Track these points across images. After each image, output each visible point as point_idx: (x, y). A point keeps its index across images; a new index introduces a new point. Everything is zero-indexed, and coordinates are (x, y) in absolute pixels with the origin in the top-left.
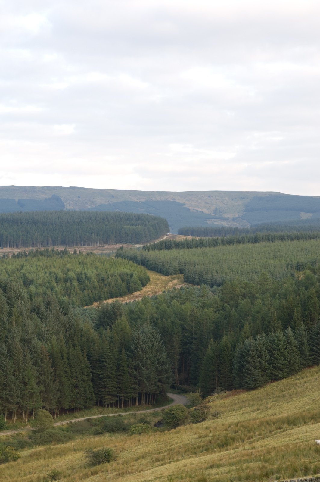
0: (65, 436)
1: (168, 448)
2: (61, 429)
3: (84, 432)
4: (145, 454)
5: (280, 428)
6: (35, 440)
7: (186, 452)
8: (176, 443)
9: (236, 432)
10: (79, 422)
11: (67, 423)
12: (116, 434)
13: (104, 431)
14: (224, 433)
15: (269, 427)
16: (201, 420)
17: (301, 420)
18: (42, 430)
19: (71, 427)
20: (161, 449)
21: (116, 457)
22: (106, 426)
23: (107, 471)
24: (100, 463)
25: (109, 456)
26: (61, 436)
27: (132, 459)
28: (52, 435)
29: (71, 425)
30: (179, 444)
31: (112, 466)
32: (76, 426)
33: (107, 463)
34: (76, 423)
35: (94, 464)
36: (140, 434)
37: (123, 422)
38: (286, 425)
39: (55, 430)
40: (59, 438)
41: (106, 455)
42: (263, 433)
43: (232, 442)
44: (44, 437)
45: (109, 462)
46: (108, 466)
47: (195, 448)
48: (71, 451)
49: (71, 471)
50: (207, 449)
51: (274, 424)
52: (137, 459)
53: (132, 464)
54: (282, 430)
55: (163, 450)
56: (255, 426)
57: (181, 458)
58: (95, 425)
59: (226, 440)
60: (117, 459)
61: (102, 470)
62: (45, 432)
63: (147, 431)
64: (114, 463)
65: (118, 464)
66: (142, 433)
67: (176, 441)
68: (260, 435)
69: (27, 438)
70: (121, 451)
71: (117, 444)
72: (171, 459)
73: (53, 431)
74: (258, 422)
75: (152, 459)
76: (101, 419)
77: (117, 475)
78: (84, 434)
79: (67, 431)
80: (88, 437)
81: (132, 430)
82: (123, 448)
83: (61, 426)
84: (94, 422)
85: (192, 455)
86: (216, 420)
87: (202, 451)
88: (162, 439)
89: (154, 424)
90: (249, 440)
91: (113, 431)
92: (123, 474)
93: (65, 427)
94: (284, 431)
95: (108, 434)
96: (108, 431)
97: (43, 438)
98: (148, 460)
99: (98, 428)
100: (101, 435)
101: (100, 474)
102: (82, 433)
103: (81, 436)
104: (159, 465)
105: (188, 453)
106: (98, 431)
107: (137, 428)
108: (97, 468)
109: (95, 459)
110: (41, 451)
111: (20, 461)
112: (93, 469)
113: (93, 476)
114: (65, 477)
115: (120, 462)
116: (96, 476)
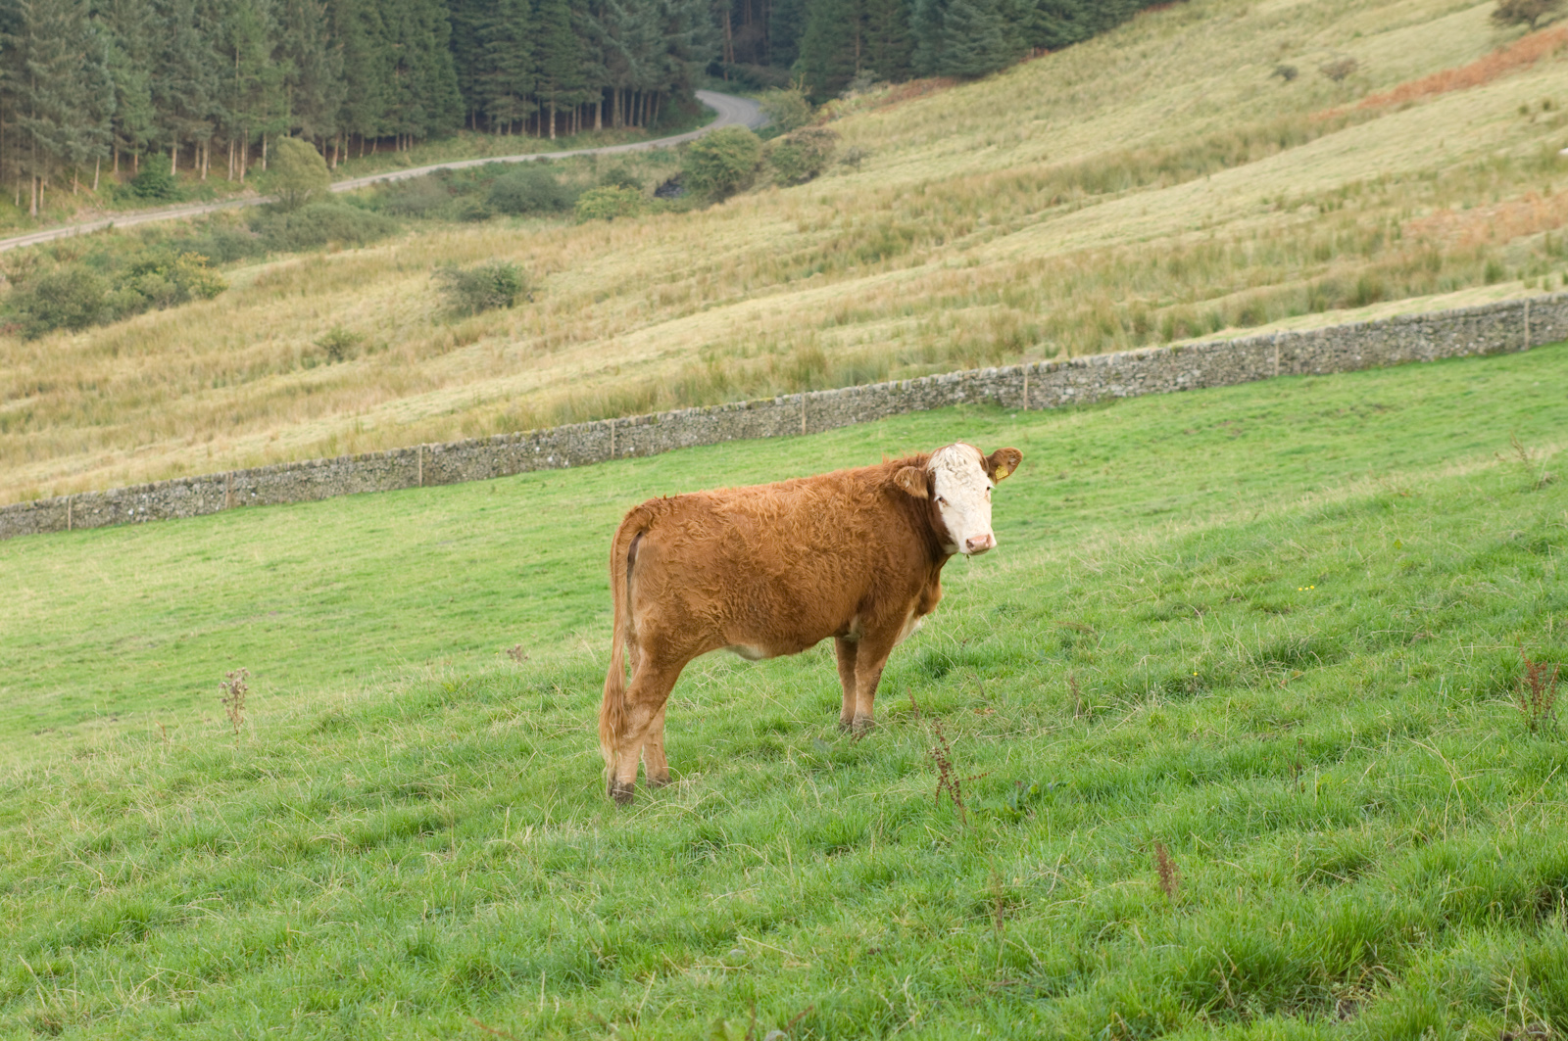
0: (368, 225)
1: (702, 263)
2: (354, 201)
3: (427, 212)
4: (629, 283)
6: (272, 236)
8: (727, 248)
10: (412, 179)
11: (373, 184)
12: (533, 220)
13: (494, 208)
16: (808, 174)
18: (292, 204)
19: (388, 195)
20: (676, 266)
21: (535, 290)
22: (498, 195)
23: (506, 334)
24: (481, 307)
25: (511, 286)
26: (355, 224)
27: (586, 295)
28: (326, 220)
29: (387, 190)
30: (735, 251)
31: (522, 317)
32: (401, 191)
33: (505, 308)
34: (401, 184)
35: (462, 313)
36: (610, 219)
37: (552, 181)
39: (336, 203)
40: (347, 229)
41: (500, 284)
44: (300, 225)
45: (510, 304)
46: (507, 317)
47: (785, 264)
48: (389, 269)
49: (389, 331)
52: (601, 298)
53: (585, 311)
55: (685, 271)
57: (741, 294)
58: (464, 190)
60: (537, 296)
61: (491, 330)
62: (304, 209)
63: (632, 211)
64: (528, 310)
65: (539, 311)
66: (617, 215)
67: (726, 241)
69: (246, 227)
70: (548, 273)
71: (537, 250)
72: (713, 297)
73: (328, 206)
76: (481, 172)
77: (537, 346)
78: (430, 218)
79: (375, 209)
80: (441, 229)
81: (584, 207)
82: (555, 262)
83: (354, 194)
84: (459, 180)
85: (780, 286)
89: (653, 190)
91: (523, 210)
92: (557, 341)
93: (367, 195)
95: (506, 220)
96: (505, 210)
97: (297, 229)
98: (637, 300)
99: (473, 200)
100: (484, 223)
101: (484, 342)
102: (423, 217)
103: (419, 224)
104: (672, 317)
106: (472, 208)
107: (599, 200)
108: (477, 322)
109: (467, 296)
110: (290, 271)
111: (223, 299)
112: (461, 327)
113: (459, 351)
114: (370, 350)
115: (548, 302)
116: (470, 348)
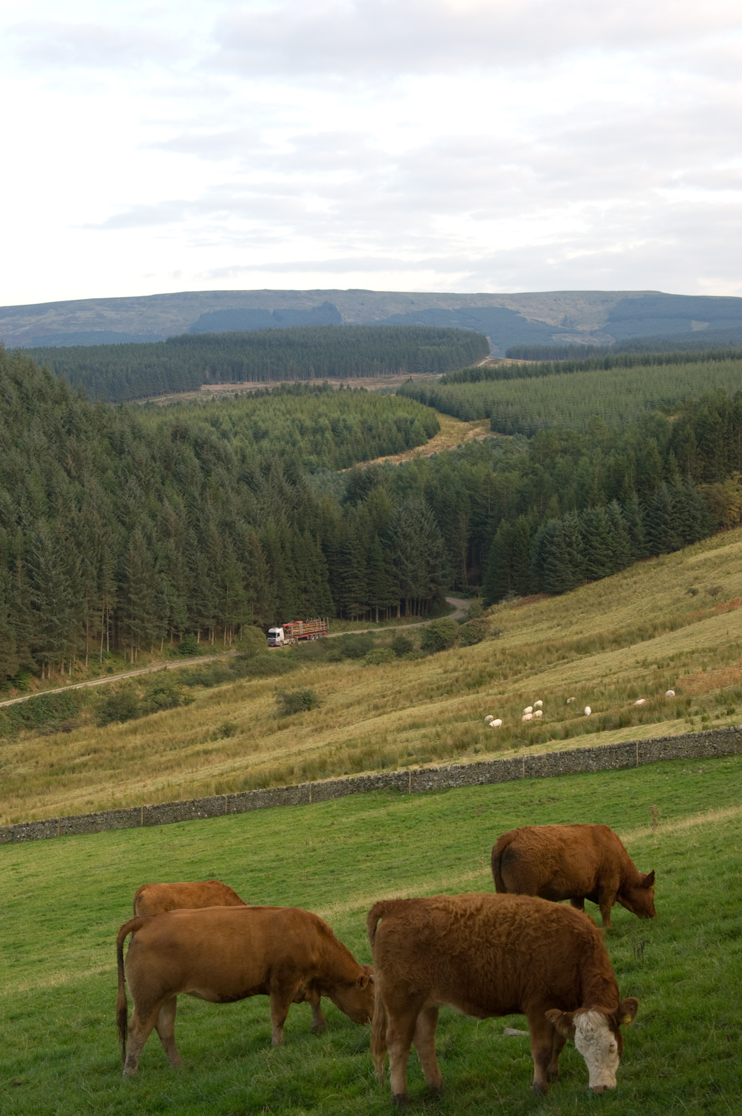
0: (285, 665)
1: (397, 689)
3: (313, 658)
4: (363, 698)
5: (563, 658)
6: (239, 671)
7: (417, 696)
8: (410, 681)
9: (499, 664)
13: (344, 656)
14: (480, 665)
15: (547, 655)
16: (476, 640)
17: (598, 645)
18: (250, 656)
19: (296, 650)
20: (386, 690)
21: (321, 702)
22: (347, 650)
23: (302, 724)
24: (296, 711)
25: (310, 701)
27: (342, 705)
28: (265, 663)
29: (296, 648)
30: (413, 683)
31: (311, 715)
32: (303, 648)
33: (305, 711)
34: (303, 645)
35: (288, 713)
36: (378, 664)
38: (573, 653)
39: (270, 655)
41: (305, 699)
42: (536, 665)
43: (488, 679)
45: (309, 709)
46: (306, 716)
47: (432, 690)
49: (254, 722)
50: (449, 691)
51: (557, 652)
52: (349, 706)
53: (339, 713)
54: (566, 661)
55: (389, 693)
56: (529, 654)
57: (408, 705)
58: (333, 647)
59: (481, 677)
60: (321, 705)
61: (296, 722)
62: (257, 658)
64: (315, 711)
65: (320, 713)
66: (382, 662)
67: (411, 678)
68: (531, 668)
69: (228, 667)
70: (329, 694)
72: (396, 706)
74: (534, 649)
75: (369, 706)
76: (341, 639)
77: (313, 731)
79: (290, 657)
80: (318, 666)
82: (333, 688)
84: (331, 642)
85: (426, 701)
86: (495, 642)
87: (442, 695)
88: (391, 675)
90: (516, 677)
91: (358, 657)
92: (322, 728)
93: (287, 650)
94: (568, 663)
95: (349, 661)
96: (349, 657)
97: (251, 667)
98: (364, 707)
99: (336, 652)
100: (338, 663)
101: (291, 728)
103: (309, 664)
104: (375, 716)
105: (421, 697)
106: (334, 656)
108: (290, 719)
109: (289, 706)
110: (227, 691)
111: (193, 705)
112: (283, 721)
113: (280, 732)
114: (242, 732)
115: (324, 710)
116: (285, 731)
